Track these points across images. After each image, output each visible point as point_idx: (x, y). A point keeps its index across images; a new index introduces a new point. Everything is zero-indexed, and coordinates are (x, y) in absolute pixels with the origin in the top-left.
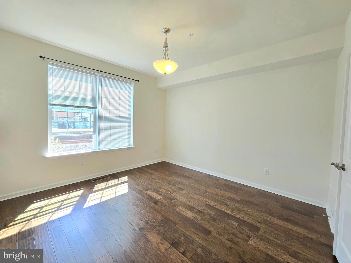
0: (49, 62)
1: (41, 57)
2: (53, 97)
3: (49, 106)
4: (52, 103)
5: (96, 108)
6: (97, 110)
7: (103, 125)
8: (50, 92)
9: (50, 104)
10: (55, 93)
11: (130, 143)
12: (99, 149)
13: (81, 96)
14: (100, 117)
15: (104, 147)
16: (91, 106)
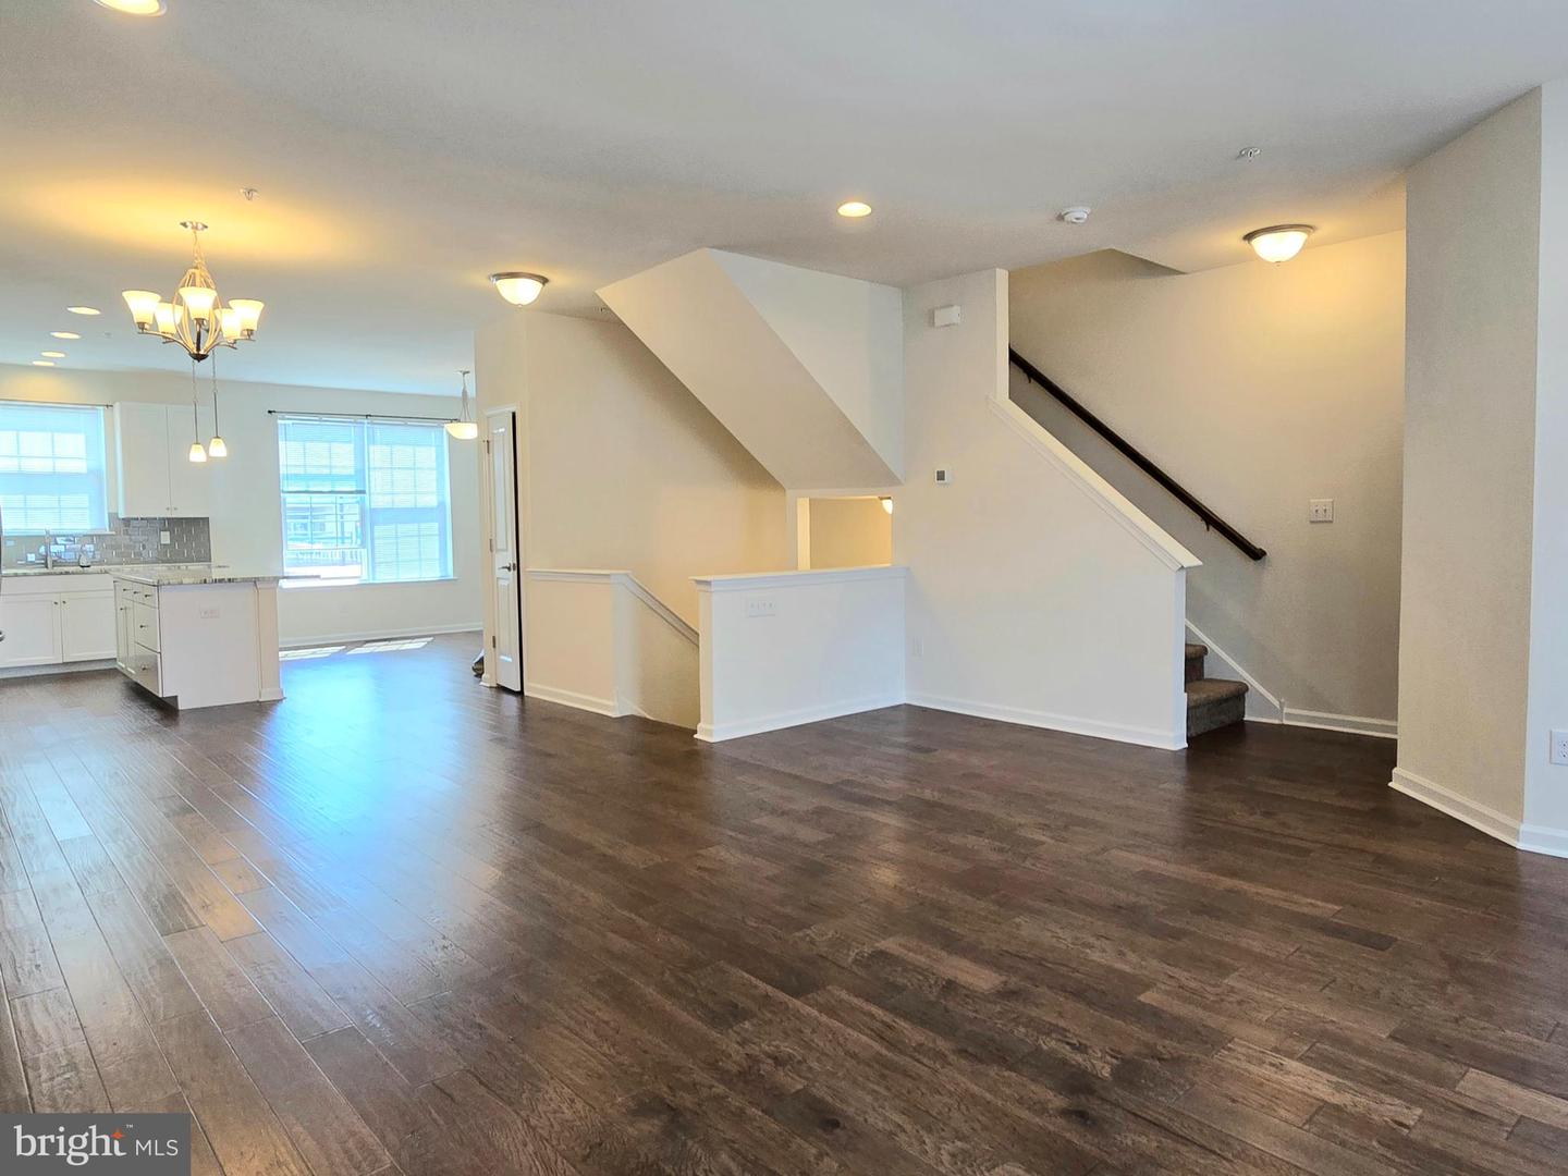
0: (280, 416)
1: (270, 412)
2: (287, 477)
3: (282, 495)
4: (285, 489)
5: (363, 492)
6: (367, 496)
7: (379, 530)
8: (283, 470)
9: (283, 492)
10: (293, 471)
11: (446, 569)
12: (374, 579)
13: (335, 471)
14: (374, 511)
15: (384, 576)
16: (354, 489)
